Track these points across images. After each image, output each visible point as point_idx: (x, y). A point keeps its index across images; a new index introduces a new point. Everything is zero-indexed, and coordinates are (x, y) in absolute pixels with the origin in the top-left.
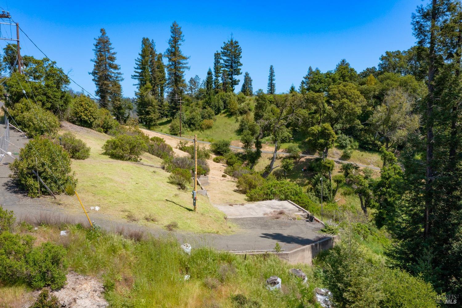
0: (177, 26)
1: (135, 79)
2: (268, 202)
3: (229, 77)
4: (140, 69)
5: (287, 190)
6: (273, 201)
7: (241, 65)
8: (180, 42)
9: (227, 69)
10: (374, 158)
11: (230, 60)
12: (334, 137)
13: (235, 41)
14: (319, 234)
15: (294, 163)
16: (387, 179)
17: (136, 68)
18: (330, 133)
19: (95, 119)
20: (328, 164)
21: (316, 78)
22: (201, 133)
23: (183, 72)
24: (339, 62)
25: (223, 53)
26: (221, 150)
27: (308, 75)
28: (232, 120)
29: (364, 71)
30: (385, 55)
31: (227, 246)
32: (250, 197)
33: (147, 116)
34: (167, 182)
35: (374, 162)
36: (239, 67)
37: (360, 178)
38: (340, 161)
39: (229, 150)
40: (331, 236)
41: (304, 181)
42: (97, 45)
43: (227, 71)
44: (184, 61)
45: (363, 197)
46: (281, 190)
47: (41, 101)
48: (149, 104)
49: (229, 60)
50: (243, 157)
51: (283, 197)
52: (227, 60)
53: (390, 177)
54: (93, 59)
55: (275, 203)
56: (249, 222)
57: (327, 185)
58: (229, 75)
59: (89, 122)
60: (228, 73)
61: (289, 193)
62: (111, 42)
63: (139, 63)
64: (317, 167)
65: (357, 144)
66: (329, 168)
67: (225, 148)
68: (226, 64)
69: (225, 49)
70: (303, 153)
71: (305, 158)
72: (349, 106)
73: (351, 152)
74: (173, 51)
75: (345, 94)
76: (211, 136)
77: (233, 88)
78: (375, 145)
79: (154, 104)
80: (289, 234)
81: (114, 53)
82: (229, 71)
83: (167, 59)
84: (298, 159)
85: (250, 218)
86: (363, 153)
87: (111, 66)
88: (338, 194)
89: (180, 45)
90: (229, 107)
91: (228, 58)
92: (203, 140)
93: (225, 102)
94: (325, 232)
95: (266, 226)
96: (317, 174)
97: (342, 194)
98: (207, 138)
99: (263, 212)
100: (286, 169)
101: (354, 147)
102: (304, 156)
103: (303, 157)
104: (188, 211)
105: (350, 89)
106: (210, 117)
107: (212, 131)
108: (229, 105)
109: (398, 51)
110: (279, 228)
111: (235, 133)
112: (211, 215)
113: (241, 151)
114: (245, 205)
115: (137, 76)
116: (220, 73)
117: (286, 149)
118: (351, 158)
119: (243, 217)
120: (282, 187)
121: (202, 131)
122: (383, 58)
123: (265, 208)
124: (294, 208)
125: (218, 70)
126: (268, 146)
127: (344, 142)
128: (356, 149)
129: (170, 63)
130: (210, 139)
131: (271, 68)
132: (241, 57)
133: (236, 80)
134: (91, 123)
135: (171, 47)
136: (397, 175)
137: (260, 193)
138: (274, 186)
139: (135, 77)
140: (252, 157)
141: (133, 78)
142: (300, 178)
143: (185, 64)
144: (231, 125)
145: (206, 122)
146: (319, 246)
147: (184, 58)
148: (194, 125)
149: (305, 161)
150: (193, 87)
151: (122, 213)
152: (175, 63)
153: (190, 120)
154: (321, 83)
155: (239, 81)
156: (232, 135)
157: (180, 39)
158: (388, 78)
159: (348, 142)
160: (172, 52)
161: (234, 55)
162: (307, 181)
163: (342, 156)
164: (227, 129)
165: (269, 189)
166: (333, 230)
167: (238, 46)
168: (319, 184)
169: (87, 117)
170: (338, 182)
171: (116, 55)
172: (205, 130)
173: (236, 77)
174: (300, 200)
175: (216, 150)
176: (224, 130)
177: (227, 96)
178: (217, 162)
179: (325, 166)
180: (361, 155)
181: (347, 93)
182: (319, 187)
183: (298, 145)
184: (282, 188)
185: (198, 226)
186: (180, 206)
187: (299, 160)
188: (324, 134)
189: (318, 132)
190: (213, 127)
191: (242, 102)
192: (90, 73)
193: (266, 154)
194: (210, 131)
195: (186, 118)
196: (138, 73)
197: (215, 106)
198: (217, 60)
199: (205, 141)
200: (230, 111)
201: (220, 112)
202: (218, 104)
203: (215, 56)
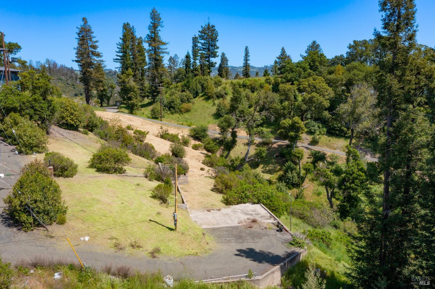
0: (156, 12)
1: (117, 62)
2: (243, 205)
3: (207, 59)
4: (122, 52)
5: (260, 195)
6: (247, 204)
7: (218, 48)
8: (159, 28)
9: (204, 52)
10: (341, 143)
11: (207, 44)
12: (303, 130)
13: (212, 26)
14: (288, 248)
15: (267, 149)
16: (351, 175)
17: (117, 52)
18: (300, 126)
19: (80, 122)
20: (298, 153)
21: (288, 67)
22: (181, 116)
23: (163, 57)
24: (310, 43)
25: (200, 37)
26: (199, 135)
27: (281, 55)
28: (210, 103)
29: (332, 58)
30: (352, 44)
31: (206, 273)
32: (225, 199)
33: (129, 102)
34: (150, 197)
35: (340, 147)
36: (216, 50)
37: (327, 172)
38: (310, 147)
39: (207, 135)
40: (298, 250)
41: (276, 168)
42: (79, 34)
43: (204, 54)
44: (163, 47)
45: (329, 189)
46: (255, 194)
47: (29, 114)
48: (131, 90)
49: (206, 43)
50: (220, 142)
51: (256, 201)
52: (204, 43)
53: (353, 173)
54: (75, 47)
55: (248, 207)
56: (225, 233)
57: (297, 173)
58: (206, 57)
59: (75, 125)
62: (93, 31)
63: (120, 47)
64: (288, 154)
65: (325, 130)
66: (299, 157)
67: (203, 133)
68: (204, 47)
69: (203, 33)
70: (276, 139)
71: (277, 144)
72: (317, 100)
73: (320, 138)
75: (315, 87)
76: (190, 120)
77: (211, 70)
78: (341, 131)
79: (136, 90)
80: (261, 249)
81: (96, 42)
82: (207, 54)
83: (147, 44)
84: (270, 145)
85: (226, 227)
86: (330, 138)
87: (94, 53)
88: (307, 180)
89: (159, 30)
90: (206, 91)
91: (205, 42)
92: (182, 124)
93: (202, 86)
94: (293, 244)
95: (240, 237)
96: (287, 162)
97: (310, 179)
98: (186, 122)
99: (238, 220)
100: (259, 156)
101: (323, 133)
103: (275, 143)
104: (170, 231)
105: (320, 83)
106: (188, 100)
107: (190, 114)
108: (207, 89)
109: (365, 40)
110: (252, 241)
111: (212, 117)
112: (190, 233)
113: (218, 136)
114: (222, 211)
115: (119, 59)
116: (198, 57)
118: (320, 144)
119: (219, 226)
120: (256, 191)
121: (181, 114)
122: (350, 47)
123: (239, 214)
124: (266, 213)
125: (196, 54)
126: (243, 130)
127: (313, 128)
128: (324, 134)
129: (151, 48)
130: (189, 123)
131: (246, 49)
132: (218, 41)
133: (213, 62)
134: (77, 126)
135: (151, 33)
136: (360, 172)
138: (248, 190)
139: (116, 61)
140: (228, 146)
141: (114, 61)
142: (273, 164)
143: (164, 49)
144: (209, 109)
145: (185, 105)
146: (288, 264)
147: (164, 44)
148: (174, 108)
149: (277, 147)
150: (172, 65)
151: (109, 241)
152: (155, 48)
153: (170, 104)
154: (292, 72)
155: (216, 63)
156: (209, 119)
157: (159, 25)
158: (355, 68)
159: (316, 127)
160: (152, 38)
161: (211, 39)
162: (279, 167)
163: (311, 142)
164: (205, 113)
165: (243, 192)
166: (300, 243)
167: (215, 30)
168: (290, 172)
169: (73, 121)
170: (307, 170)
171: (98, 43)
172: (184, 114)
173: (213, 60)
174: (271, 203)
175: (195, 135)
176: (202, 114)
177: (204, 80)
178: (196, 149)
179: (295, 155)
180: (328, 140)
181: (316, 86)
182: (290, 175)
185: (179, 248)
186: (163, 226)
187: (272, 146)
188: (294, 127)
189: (288, 126)
190: (191, 111)
191: (219, 85)
192: (73, 61)
193: (241, 140)
194: (189, 115)
195: (167, 101)
196: (119, 56)
197: (194, 89)
198: (195, 44)
199: (184, 125)
200: (207, 95)
201: (198, 95)
202: (196, 88)
203: (193, 40)
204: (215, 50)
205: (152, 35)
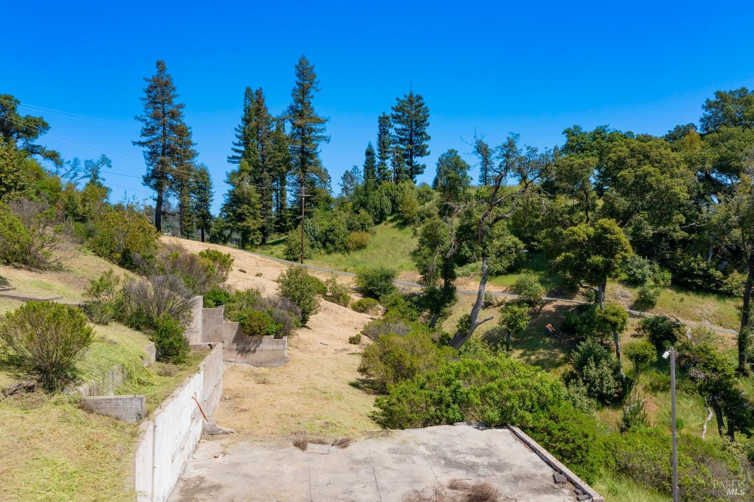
0: (307, 63)
1: (234, 162)
2: (443, 430)
3: (406, 160)
4: (243, 144)
5: (510, 392)
6: (461, 428)
7: (429, 138)
8: (312, 92)
9: (402, 146)
10: (710, 306)
11: (408, 130)
13: (417, 96)
15: (530, 314)
20: (613, 315)
23: (317, 146)
25: (393, 117)
26: (375, 288)
28: (407, 233)
30: (713, 98)
32: (385, 409)
33: (239, 224)
35: (711, 314)
36: (425, 143)
38: (636, 312)
39: (393, 288)
41: (555, 356)
42: (149, 91)
43: (403, 149)
44: (319, 127)
46: (489, 390)
48: (244, 200)
49: (405, 130)
51: (494, 415)
52: (403, 129)
54: (139, 116)
57: (611, 367)
58: (405, 156)
60: (403, 152)
61: (516, 402)
62: (175, 85)
63: (239, 134)
64: (584, 323)
65: (668, 275)
66: (614, 325)
67: (383, 283)
68: (401, 137)
69: (399, 111)
70: (549, 295)
71: (555, 303)
72: (658, 182)
73: (657, 294)
74: (300, 109)
75: (647, 157)
76: (363, 263)
77: (414, 180)
78: (708, 278)
79: (253, 200)
81: (181, 106)
82: (407, 150)
83: (290, 124)
84: (538, 307)
86: (682, 295)
88: (638, 388)
89: (312, 97)
90: (400, 210)
91: (404, 127)
92: (345, 270)
93: (393, 202)
96: (584, 340)
97: (646, 387)
98: (355, 266)
99: (407, 489)
100: (512, 327)
101: (662, 283)
102: (552, 300)
103: (548, 302)
105: (658, 147)
106: (363, 227)
107: (365, 253)
108: (401, 206)
109: (743, 90)
111: (410, 257)
113: (417, 289)
115: (239, 158)
116: (389, 152)
117: (512, 286)
118: (657, 307)
120: (493, 379)
121: (346, 254)
122: (709, 106)
125: (384, 147)
126: (475, 280)
127: (640, 271)
128: (664, 287)
129: (295, 131)
132: (428, 125)
133: (419, 164)
135: (295, 102)
137: (416, 398)
138: (466, 374)
139: (234, 160)
140: (436, 300)
141: (230, 162)
142: (545, 347)
143: (321, 130)
144: (404, 243)
145: (356, 236)
147: (320, 121)
148: (332, 242)
150: (349, 186)
152: (303, 131)
153: (326, 234)
155: (424, 167)
156: (404, 261)
157: (313, 88)
160: (297, 111)
161: (416, 121)
162: (562, 356)
163: (637, 302)
164: (394, 251)
165: (448, 384)
167: (423, 104)
168: (592, 364)
170: (639, 359)
171: (184, 108)
172: (352, 253)
173: (418, 160)
175: (366, 288)
176: (388, 252)
177: (397, 190)
178: (361, 311)
179: (605, 321)
180: (678, 300)
182: (592, 371)
183: (537, 277)
184: (491, 384)
187: (541, 308)
188: (601, 243)
189: (587, 239)
190: (368, 247)
191: (427, 200)
192: (135, 143)
193: (468, 297)
194: (362, 254)
195: (319, 230)
196: (239, 151)
197: (375, 207)
198: (384, 129)
199: (349, 272)
200: (402, 218)
201: (385, 219)
202: (381, 203)
203: (379, 121)
204: (423, 143)
205: (298, 107)
